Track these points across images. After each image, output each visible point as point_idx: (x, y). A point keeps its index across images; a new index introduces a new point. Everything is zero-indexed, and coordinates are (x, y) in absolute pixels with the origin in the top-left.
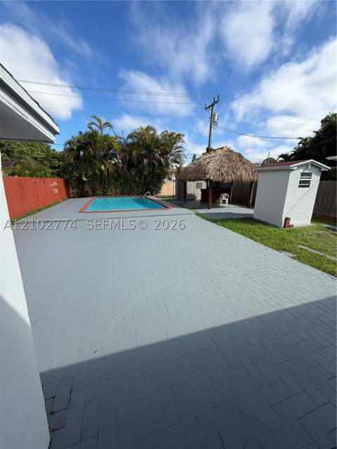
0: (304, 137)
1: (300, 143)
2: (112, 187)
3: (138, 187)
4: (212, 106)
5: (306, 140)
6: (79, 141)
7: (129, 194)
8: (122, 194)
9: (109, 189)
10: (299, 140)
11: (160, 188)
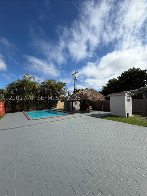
0: (104, 86)
1: (103, 88)
2: (32, 106)
3: (46, 106)
4: (75, 74)
5: (104, 87)
6: (17, 84)
7: (41, 109)
8: (38, 109)
9: (31, 107)
10: (103, 87)
11: (56, 105)
